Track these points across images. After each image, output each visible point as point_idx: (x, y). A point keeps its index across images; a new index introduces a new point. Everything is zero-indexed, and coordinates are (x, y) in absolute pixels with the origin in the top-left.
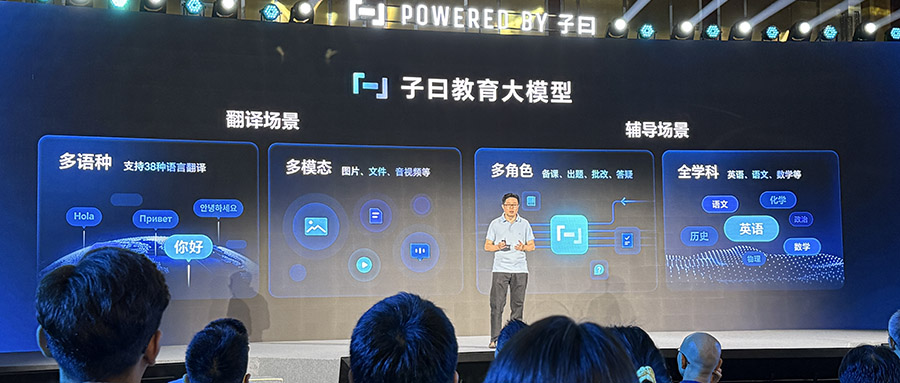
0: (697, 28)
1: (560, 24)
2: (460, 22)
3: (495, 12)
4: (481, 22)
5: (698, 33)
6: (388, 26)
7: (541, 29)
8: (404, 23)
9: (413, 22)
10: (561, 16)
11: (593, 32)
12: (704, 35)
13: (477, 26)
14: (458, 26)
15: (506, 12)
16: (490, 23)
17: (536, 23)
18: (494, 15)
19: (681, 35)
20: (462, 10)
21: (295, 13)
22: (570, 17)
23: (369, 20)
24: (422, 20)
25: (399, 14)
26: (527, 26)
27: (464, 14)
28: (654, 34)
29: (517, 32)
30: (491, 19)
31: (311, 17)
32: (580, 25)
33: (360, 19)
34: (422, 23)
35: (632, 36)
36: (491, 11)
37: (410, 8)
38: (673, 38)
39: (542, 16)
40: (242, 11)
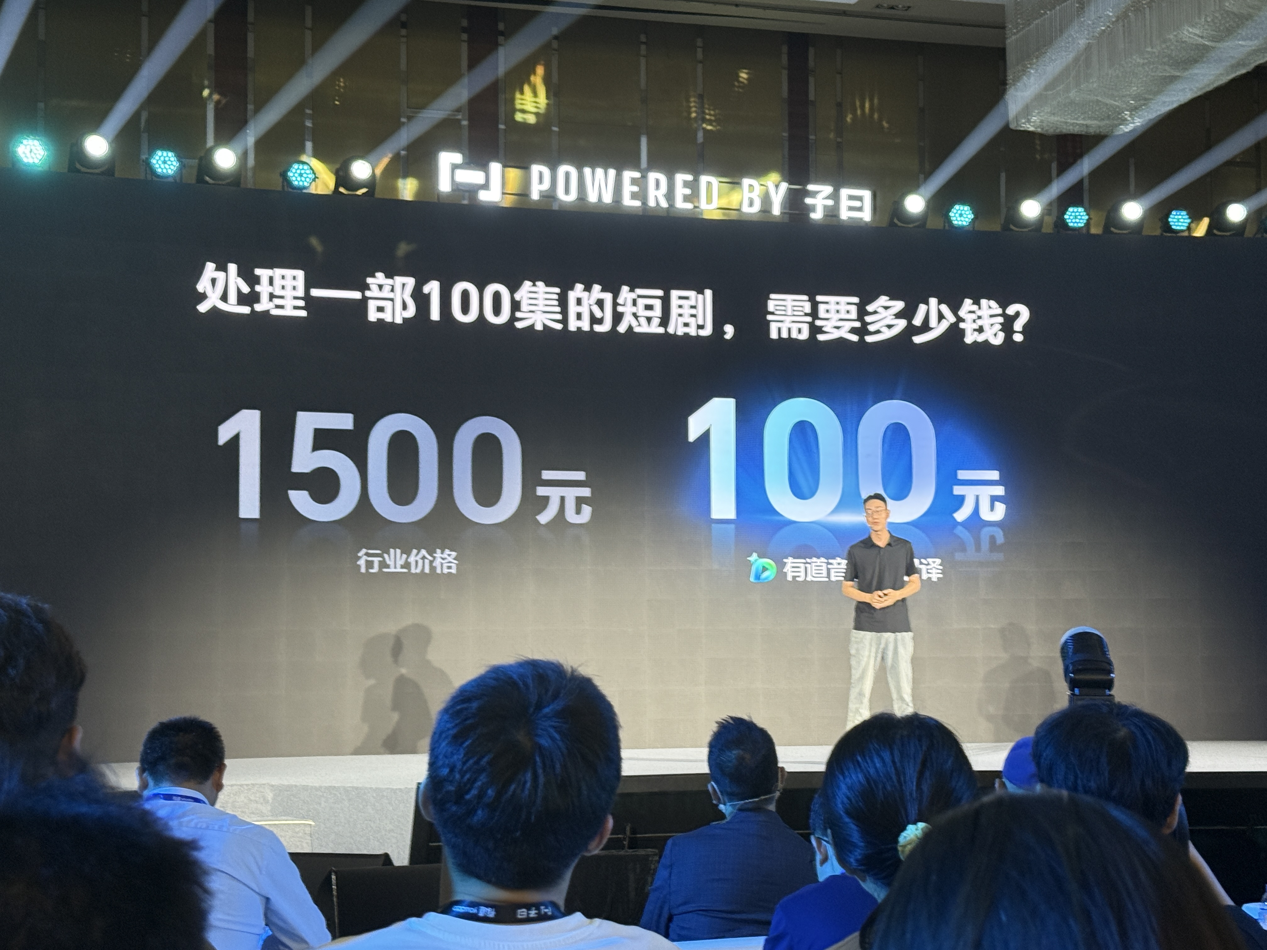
0: (1047, 211)
1: (808, 201)
2: (634, 196)
3: (696, 180)
4: (670, 195)
5: (1050, 220)
6: (508, 202)
7: (776, 210)
8: (535, 196)
9: (549, 196)
10: (811, 187)
11: (866, 215)
12: (1061, 224)
13: (664, 204)
14: (630, 203)
15: (714, 180)
16: (686, 199)
17: (766, 200)
18: (694, 186)
19: (1021, 222)
20: (637, 175)
21: (343, 178)
22: (828, 189)
23: (473, 190)
24: (567, 191)
25: (526, 183)
26: (751, 204)
27: (641, 183)
28: (973, 220)
29: (733, 216)
30: (688, 191)
31: (371, 184)
32: (845, 203)
33: (457, 188)
34: (567, 198)
35: (934, 223)
36: (689, 177)
37: (546, 171)
38: (1005, 228)
39: (777, 187)
40: (250, 174)
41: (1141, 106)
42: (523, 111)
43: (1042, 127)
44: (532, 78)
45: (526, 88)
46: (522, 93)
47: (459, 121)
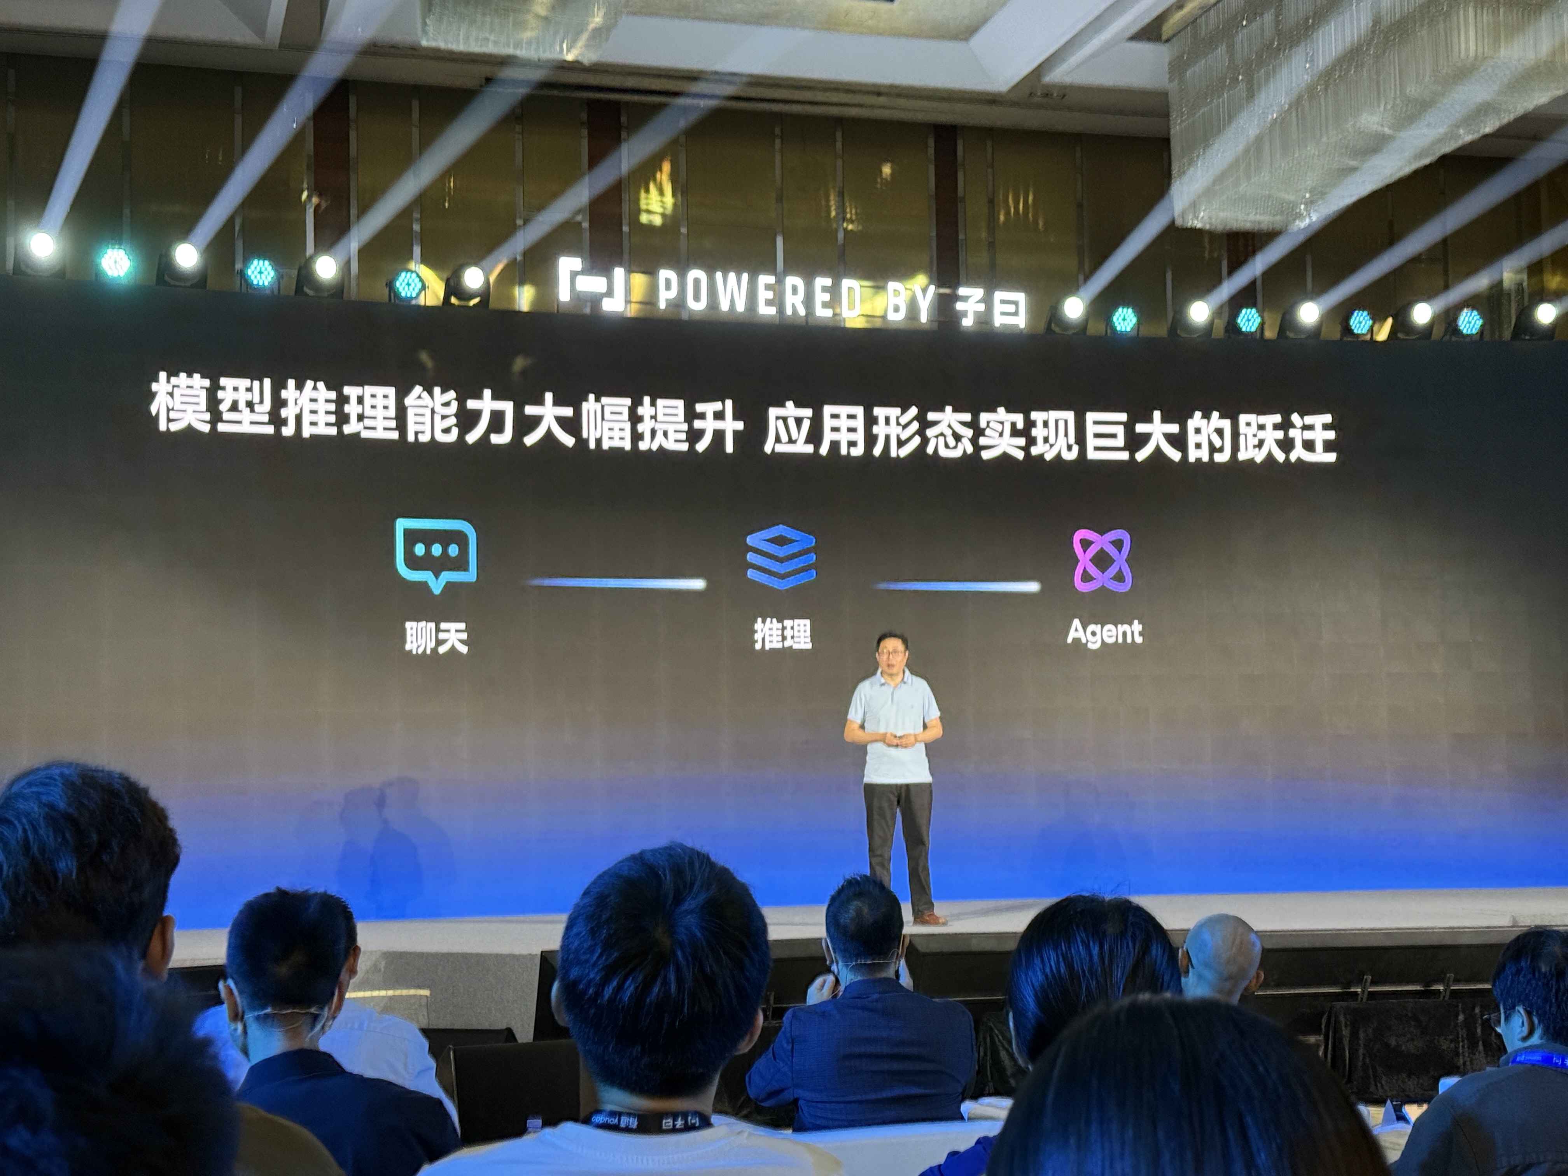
4: (809, 301)
5: (1220, 325)
6: (632, 311)
7: (924, 318)
8: (662, 305)
10: (962, 291)
11: (1021, 321)
12: (1232, 327)
13: (802, 312)
14: (766, 311)
17: (913, 307)
18: (834, 291)
19: (1189, 328)
21: (454, 287)
22: (977, 293)
23: (595, 300)
25: (653, 290)
27: (778, 289)
31: (485, 294)
32: (998, 308)
34: (697, 306)
35: (1096, 328)
36: (828, 282)
38: (1173, 333)
39: (924, 290)
40: (353, 284)
41: (1317, 199)
42: (649, 212)
43: (1211, 223)
44: (658, 176)
45: (652, 187)
46: (647, 191)
47: (580, 223)
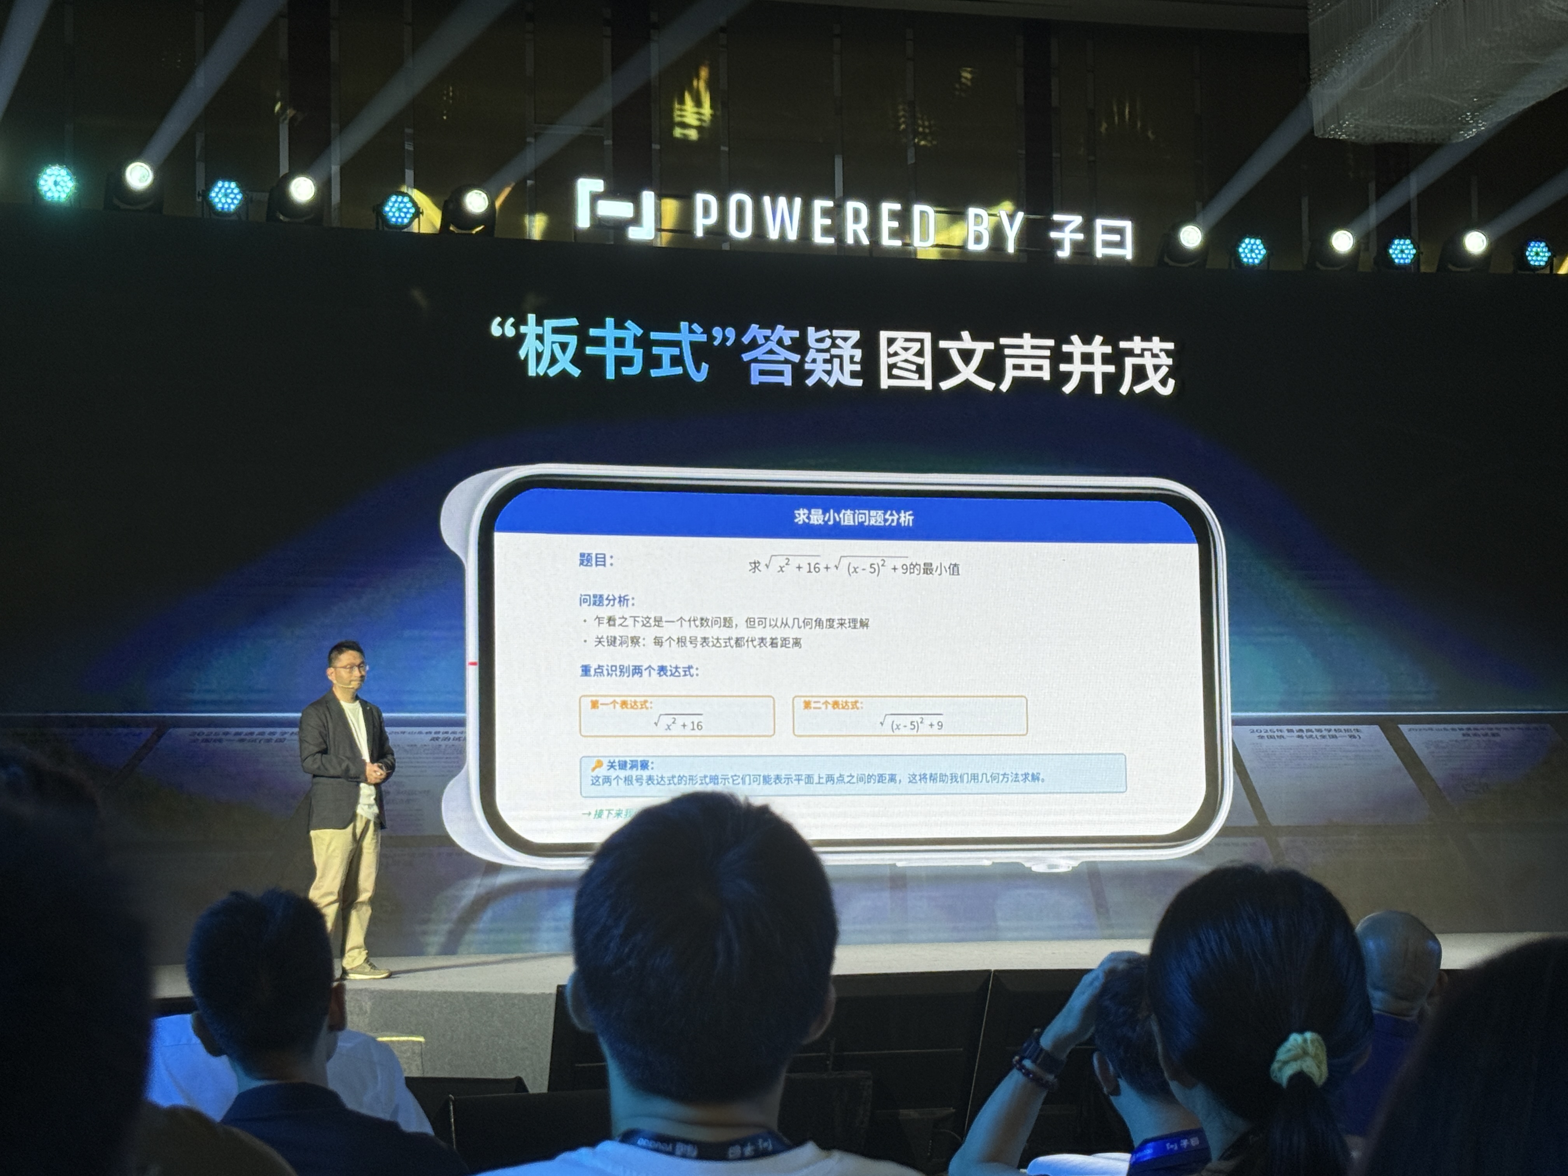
0: (1362, 244)
1: (1053, 235)
2: (826, 231)
3: (907, 210)
5: (1366, 255)
6: (664, 240)
7: (1011, 248)
8: (699, 233)
9: (717, 232)
10: (1057, 218)
11: (1128, 253)
12: (1383, 260)
13: (865, 241)
14: (822, 240)
15: (929, 209)
16: (894, 234)
17: (998, 234)
18: (904, 218)
19: (1331, 257)
20: (831, 204)
21: (452, 214)
22: (1077, 220)
23: (620, 226)
24: (740, 227)
25: (687, 216)
26: (978, 240)
27: (836, 214)
28: (1268, 258)
29: (955, 254)
30: (896, 224)
31: (489, 217)
32: (1100, 237)
34: (741, 234)
35: (1217, 260)
36: (897, 207)
37: (712, 200)
38: (1311, 267)
39: (1012, 217)
40: (334, 209)
41: (1487, 105)
42: (684, 125)
43: (1357, 134)
44: (695, 83)
45: (687, 97)
46: (682, 102)
47: (600, 139)
